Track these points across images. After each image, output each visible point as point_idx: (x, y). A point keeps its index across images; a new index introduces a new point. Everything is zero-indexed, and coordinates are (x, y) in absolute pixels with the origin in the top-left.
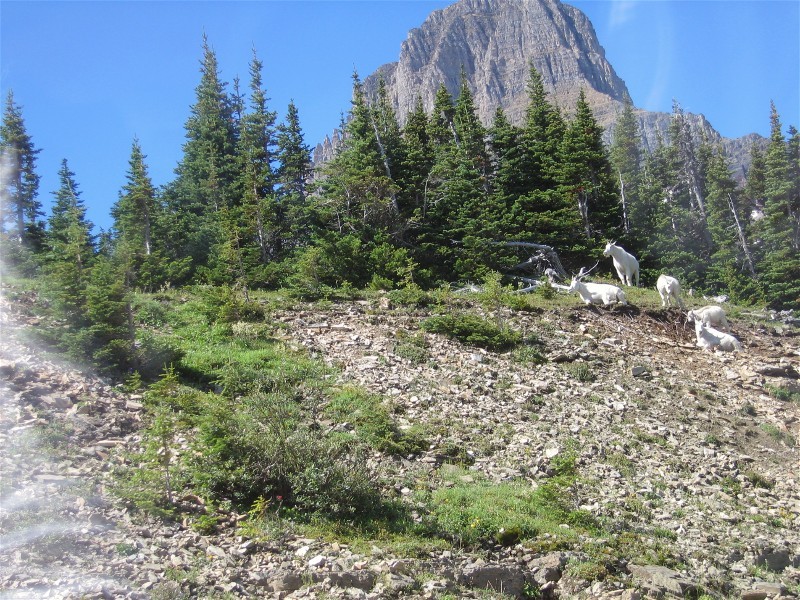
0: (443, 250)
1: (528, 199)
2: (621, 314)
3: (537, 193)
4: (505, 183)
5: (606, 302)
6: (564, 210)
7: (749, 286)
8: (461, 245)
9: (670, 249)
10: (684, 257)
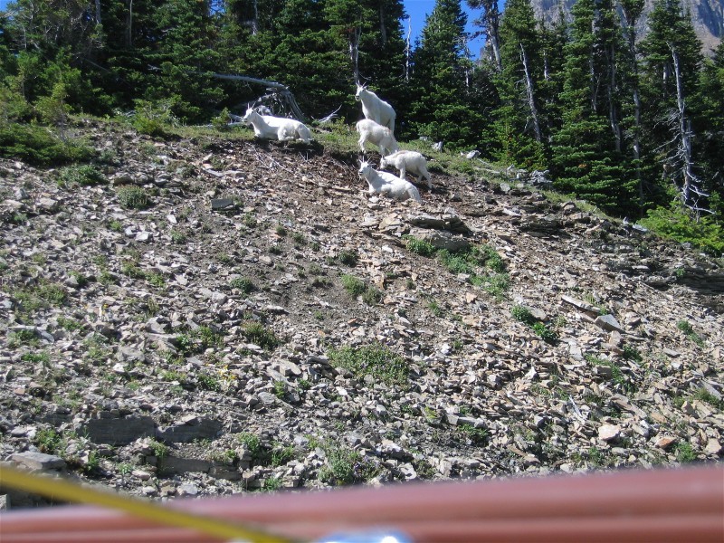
0: (135, 75)
1: (297, 39)
2: (295, 152)
3: (308, 33)
4: (287, 25)
5: (280, 138)
6: (333, 53)
7: (528, 147)
8: (158, 73)
9: (447, 103)
10: (461, 112)
